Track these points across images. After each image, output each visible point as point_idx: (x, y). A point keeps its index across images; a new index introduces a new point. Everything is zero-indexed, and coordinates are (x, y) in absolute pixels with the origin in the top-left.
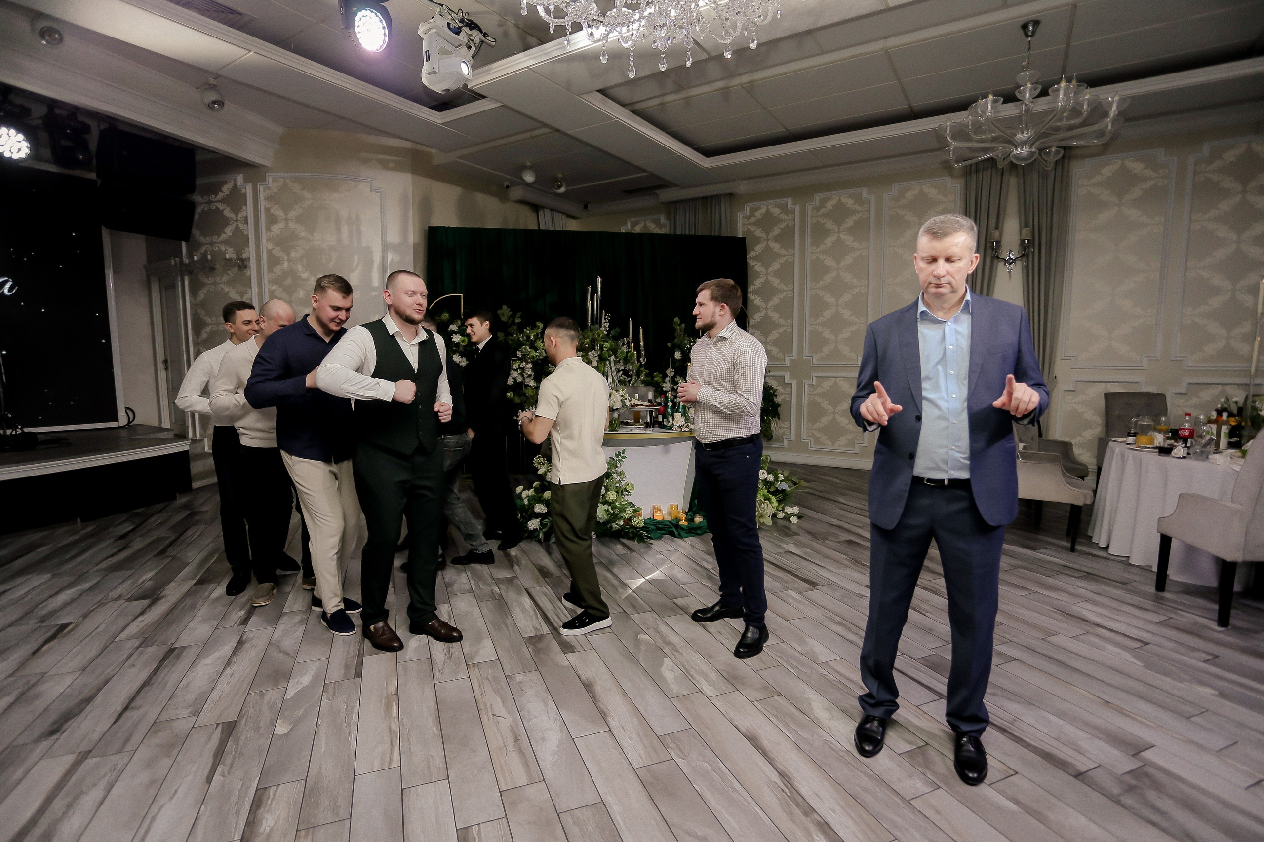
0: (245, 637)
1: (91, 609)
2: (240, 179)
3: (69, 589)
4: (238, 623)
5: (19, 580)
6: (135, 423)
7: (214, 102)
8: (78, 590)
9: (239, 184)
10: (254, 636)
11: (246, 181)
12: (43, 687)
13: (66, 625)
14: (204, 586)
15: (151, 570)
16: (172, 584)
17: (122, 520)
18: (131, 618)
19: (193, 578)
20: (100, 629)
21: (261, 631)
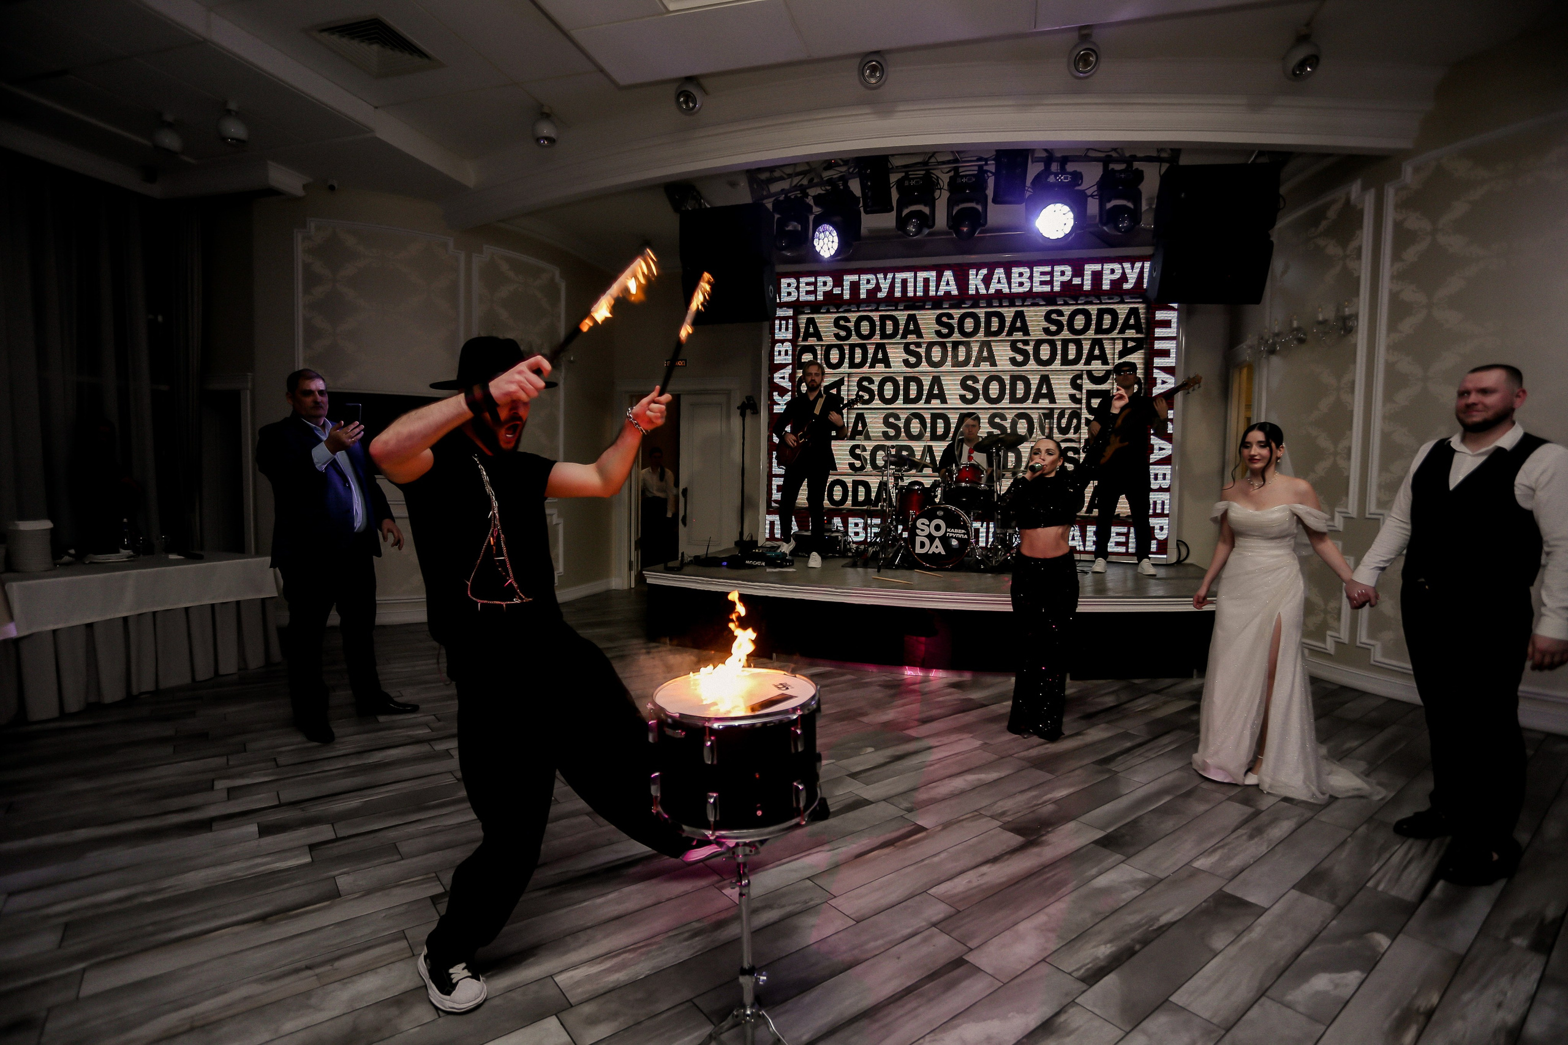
0: (1062, 1018)
1: (961, 818)
2: (1355, 188)
3: (974, 774)
4: (1082, 971)
5: (954, 737)
6: (1187, 561)
7: (1302, 65)
8: (979, 780)
9: (1353, 196)
10: (1077, 1029)
11: (1365, 188)
12: (811, 920)
13: (922, 829)
14: (1107, 852)
15: (1071, 785)
16: (1071, 825)
17: (1111, 690)
18: (980, 859)
19: (1102, 829)
20: (936, 859)
21: (1097, 1023)
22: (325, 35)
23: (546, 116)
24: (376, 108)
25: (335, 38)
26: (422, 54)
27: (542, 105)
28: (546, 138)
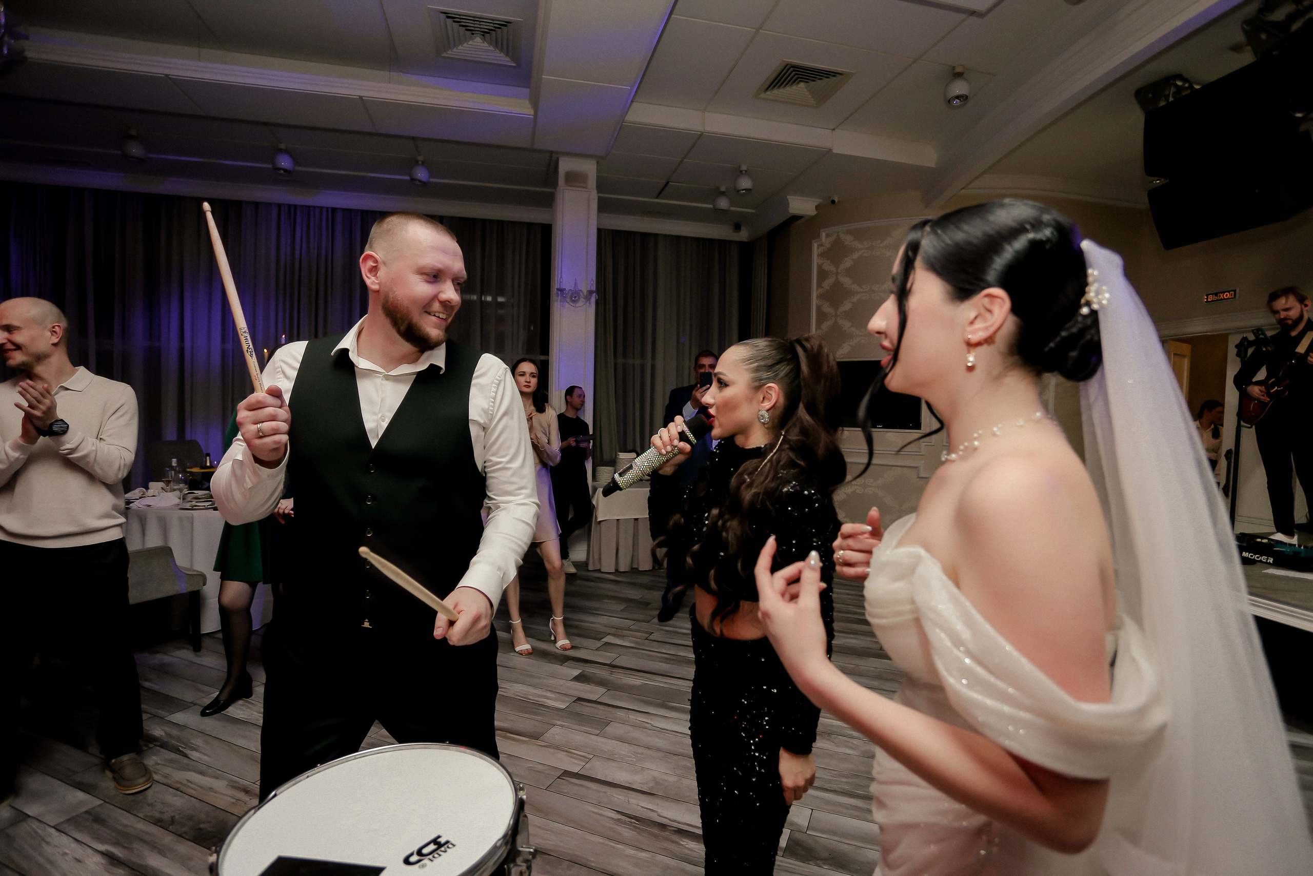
22: (769, 93)
23: (959, 75)
24: (834, 129)
25: (776, 92)
26: (835, 74)
27: (954, 68)
28: (958, 97)
